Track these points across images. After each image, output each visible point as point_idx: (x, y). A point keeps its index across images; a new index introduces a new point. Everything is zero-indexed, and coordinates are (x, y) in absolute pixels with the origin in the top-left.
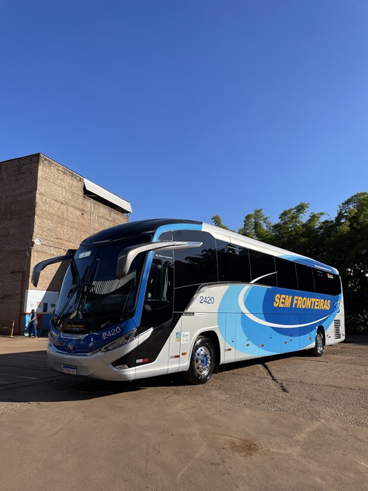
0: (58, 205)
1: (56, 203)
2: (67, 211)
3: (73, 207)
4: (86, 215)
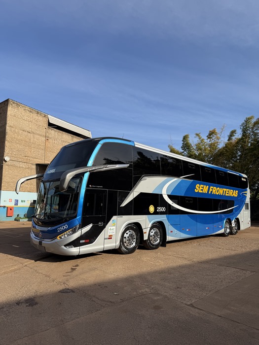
0: (26, 133)
1: (24, 132)
2: (34, 138)
3: (39, 135)
4: (50, 140)
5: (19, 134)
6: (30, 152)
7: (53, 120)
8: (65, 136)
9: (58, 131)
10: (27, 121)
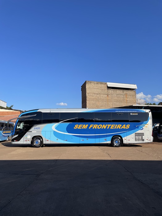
0: (96, 95)
2: (100, 96)
3: (103, 94)
4: (109, 96)
5: (92, 96)
6: (99, 103)
7: (110, 84)
8: (118, 91)
9: (113, 89)
10: (96, 89)
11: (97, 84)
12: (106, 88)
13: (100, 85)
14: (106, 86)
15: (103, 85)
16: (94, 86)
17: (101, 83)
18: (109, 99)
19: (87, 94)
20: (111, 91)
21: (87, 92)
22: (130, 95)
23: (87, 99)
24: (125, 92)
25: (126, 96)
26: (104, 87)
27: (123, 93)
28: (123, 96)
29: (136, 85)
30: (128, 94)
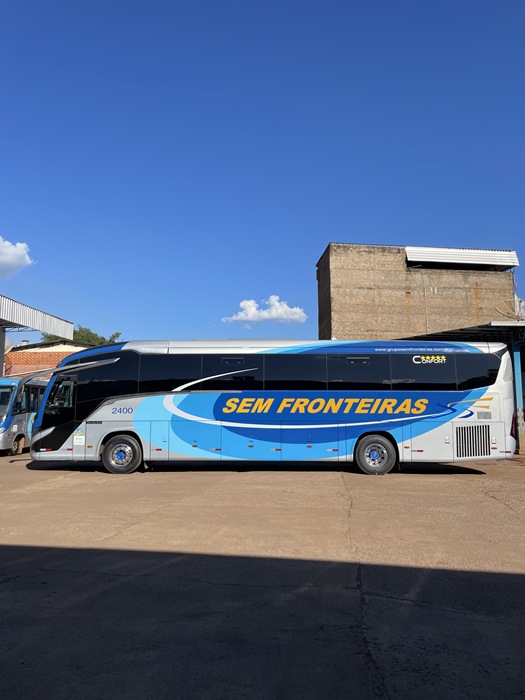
0: (364, 292)
1: (361, 291)
2: (380, 296)
3: (390, 288)
4: (414, 293)
5: (352, 296)
6: (376, 321)
7: (416, 253)
8: (447, 277)
9: (429, 271)
10: (364, 270)
11: (370, 252)
12: (403, 267)
13: (379, 257)
14: (400, 258)
15: (390, 258)
16: (356, 260)
17: (384, 250)
18: (413, 303)
19: (332, 290)
20: (420, 276)
21: (332, 281)
22: (493, 291)
23: (334, 306)
24: (474, 277)
25: (477, 294)
26: (394, 262)
27: (465, 281)
28: (464, 294)
29: (514, 253)
30: (485, 285)
